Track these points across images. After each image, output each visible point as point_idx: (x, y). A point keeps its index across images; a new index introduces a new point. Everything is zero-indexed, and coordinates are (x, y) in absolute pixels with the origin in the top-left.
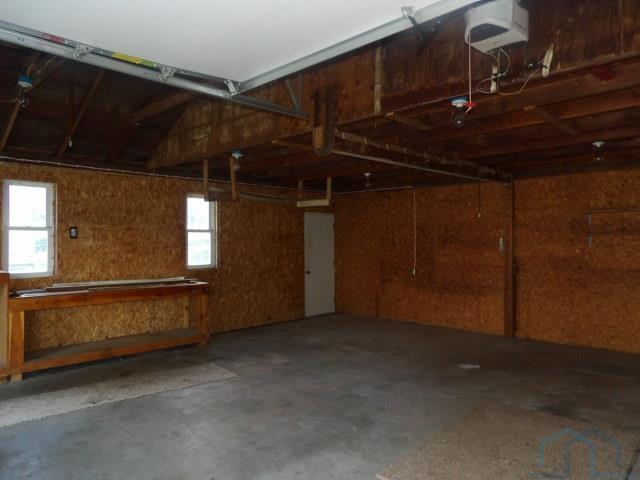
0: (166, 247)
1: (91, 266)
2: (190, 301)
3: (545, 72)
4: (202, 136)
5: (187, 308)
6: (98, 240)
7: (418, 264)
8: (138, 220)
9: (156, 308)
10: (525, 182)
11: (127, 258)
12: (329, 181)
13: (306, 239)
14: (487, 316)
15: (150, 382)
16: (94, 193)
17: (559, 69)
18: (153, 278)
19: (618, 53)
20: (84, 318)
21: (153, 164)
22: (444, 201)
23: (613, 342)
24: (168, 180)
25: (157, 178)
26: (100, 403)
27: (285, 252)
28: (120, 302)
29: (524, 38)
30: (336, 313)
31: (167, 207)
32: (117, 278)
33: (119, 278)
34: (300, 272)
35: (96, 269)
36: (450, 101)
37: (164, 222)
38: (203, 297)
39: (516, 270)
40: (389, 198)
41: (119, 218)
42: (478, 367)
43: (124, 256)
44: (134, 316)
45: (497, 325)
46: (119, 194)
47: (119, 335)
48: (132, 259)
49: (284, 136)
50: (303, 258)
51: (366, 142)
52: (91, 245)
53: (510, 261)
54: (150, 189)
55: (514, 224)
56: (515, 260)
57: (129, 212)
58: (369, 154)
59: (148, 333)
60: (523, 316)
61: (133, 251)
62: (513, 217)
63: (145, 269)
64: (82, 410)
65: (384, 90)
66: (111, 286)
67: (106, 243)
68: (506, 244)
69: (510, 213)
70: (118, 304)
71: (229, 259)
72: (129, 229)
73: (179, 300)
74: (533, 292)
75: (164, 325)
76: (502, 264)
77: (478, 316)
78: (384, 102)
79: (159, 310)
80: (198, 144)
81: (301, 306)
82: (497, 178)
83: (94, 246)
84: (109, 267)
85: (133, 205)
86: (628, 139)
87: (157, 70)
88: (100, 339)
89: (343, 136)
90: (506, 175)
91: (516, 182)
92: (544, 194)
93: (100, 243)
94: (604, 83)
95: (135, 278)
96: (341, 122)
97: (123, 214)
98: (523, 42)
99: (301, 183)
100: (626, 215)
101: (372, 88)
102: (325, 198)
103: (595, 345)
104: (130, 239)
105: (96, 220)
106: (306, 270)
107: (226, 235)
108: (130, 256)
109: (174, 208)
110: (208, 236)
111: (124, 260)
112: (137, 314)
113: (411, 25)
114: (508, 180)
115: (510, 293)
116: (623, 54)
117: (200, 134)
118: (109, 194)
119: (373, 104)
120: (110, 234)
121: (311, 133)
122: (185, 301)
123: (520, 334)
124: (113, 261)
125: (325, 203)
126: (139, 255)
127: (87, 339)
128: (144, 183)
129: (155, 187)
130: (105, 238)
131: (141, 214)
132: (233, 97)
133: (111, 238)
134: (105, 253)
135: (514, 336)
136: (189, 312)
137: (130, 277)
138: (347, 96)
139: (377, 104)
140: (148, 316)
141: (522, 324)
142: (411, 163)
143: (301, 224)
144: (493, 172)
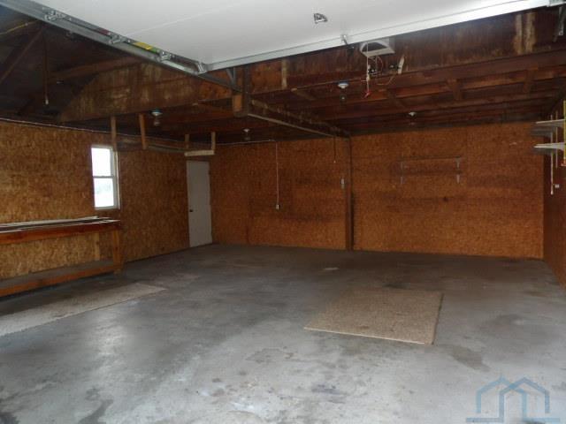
0: (78, 191)
1: (12, 209)
2: (100, 237)
3: (400, 71)
4: (121, 96)
5: (98, 243)
6: (18, 185)
7: (281, 201)
8: (52, 168)
9: (72, 244)
10: (359, 138)
11: (43, 202)
12: (213, 135)
13: (188, 182)
14: (332, 236)
15: (94, 299)
16: (10, 142)
17: (407, 70)
18: (67, 218)
19: (440, 65)
20: (9, 256)
21: (64, 118)
22: (299, 151)
23: (415, 247)
24: (75, 132)
25: (66, 130)
26: (66, 316)
27: (173, 194)
28: (41, 240)
29: (393, 52)
30: (214, 243)
31: (76, 156)
32: (36, 219)
33: (39, 219)
34: (184, 211)
35: (16, 212)
36: (337, 84)
37: (75, 169)
38: (117, 232)
39: (353, 202)
40: (256, 149)
41: (35, 165)
42: (335, 269)
43: (42, 199)
44: (53, 252)
45: (340, 242)
46: (34, 144)
47: (41, 269)
48: (48, 202)
49: (204, 100)
50: (187, 199)
51: (266, 107)
52: (11, 191)
53: (349, 195)
54: (61, 140)
55: (352, 169)
56: (352, 195)
57: (42, 160)
58: (268, 116)
59: (66, 266)
60: (358, 234)
61: (49, 196)
62: (351, 163)
63: (60, 210)
64: (53, 322)
65: (289, 71)
66: (32, 225)
67: (25, 188)
68: (346, 184)
69: (349, 160)
70: (38, 242)
71: (129, 201)
72: (44, 176)
73: (90, 237)
74: (365, 217)
75: (80, 259)
76: (342, 198)
77: (326, 237)
78: (289, 80)
79: (74, 246)
80: (116, 102)
81: (187, 238)
82: (341, 135)
83: (13, 190)
84: (29, 210)
85: (47, 154)
86: (428, 111)
87: (158, 54)
88: (23, 274)
89: (253, 102)
90: (346, 133)
91: (352, 138)
92: (371, 146)
93: (19, 188)
94: (427, 78)
95: (52, 219)
96: (254, 92)
97: (39, 162)
98: (392, 54)
99: (187, 137)
100: (423, 161)
101: (280, 70)
102: (210, 149)
103: (405, 250)
104: (46, 185)
105: (14, 168)
106: (190, 208)
107: (126, 181)
108: (47, 199)
109: (83, 158)
110: (110, 181)
111: (41, 203)
112: (56, 250)
113: (343, 44)
114: (347, 137)
115: (350, 219)
116: (442, 66)
117: (117, 94)
118: (24, 144)
119: (281, 81)
120: (27, 180)
121: (231, 99)
122: (96, 237)
123: (357, 247)
124: (32, 204)
125: (211, 152)
126: (55, 199)
127: (12, 274)
128: (55, 134)
129: (64, 139)
130: (23, 183)
131: (54, 163)
132: (201, 75)
133: (29, 184)
134: (24, 198)
135: (352, 249)
136: (100, 247)
137: (49, 218)
138: (259, 74)
139: (284, 82)
140: (65, 251)
141: (357, 241)
142: (292, 123)
143: (184, 171)
144: (339, 130)
